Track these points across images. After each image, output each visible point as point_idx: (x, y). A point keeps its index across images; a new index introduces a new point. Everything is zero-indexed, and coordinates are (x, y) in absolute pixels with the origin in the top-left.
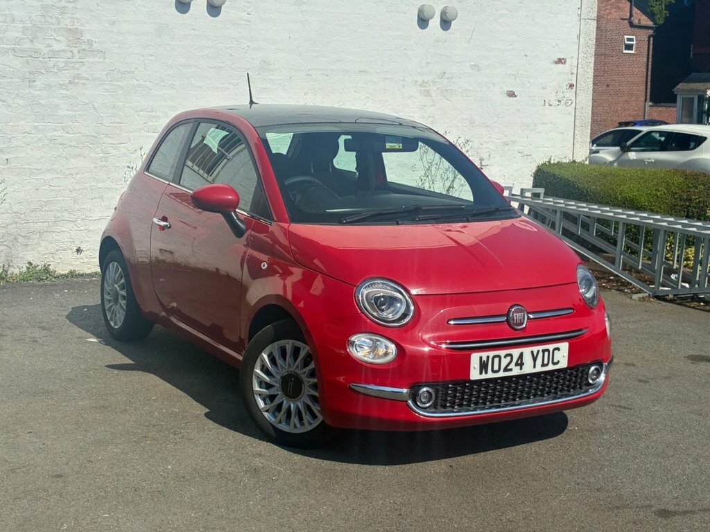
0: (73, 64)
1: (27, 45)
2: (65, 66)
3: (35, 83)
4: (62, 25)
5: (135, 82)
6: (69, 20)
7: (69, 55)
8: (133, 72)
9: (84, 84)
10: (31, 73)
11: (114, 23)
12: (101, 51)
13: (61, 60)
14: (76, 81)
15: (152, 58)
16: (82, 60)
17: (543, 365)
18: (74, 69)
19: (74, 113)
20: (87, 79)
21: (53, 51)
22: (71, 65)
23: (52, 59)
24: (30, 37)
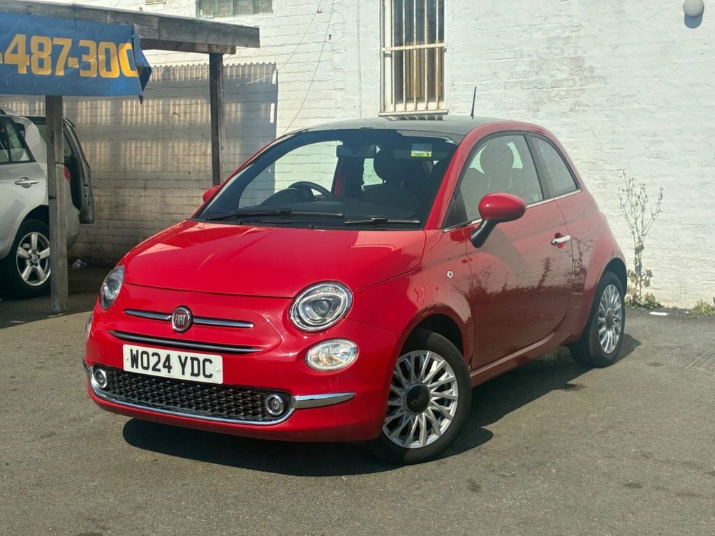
0: (574, 92)
1: (533, 77)
2: (567, 94)
3: (539, 113)
4: (565, 55)
5: (637, 106)
6: (572, 49)
7: (571, 83)
8: (634, 96)
9: (584, 111)
10: (536, 103)
11: (616, 47)
12: (603, 77)
13: (564, 89)
14: (577, 108)
15: (657, 79)
16: (582, 87)
17: (193, 374)
18: (575, 96)
19: (573, 140)
20: (587, 106)
21: (555, 80)
22: (571, 93)
23: (555, 89)
24: (536, 69)
